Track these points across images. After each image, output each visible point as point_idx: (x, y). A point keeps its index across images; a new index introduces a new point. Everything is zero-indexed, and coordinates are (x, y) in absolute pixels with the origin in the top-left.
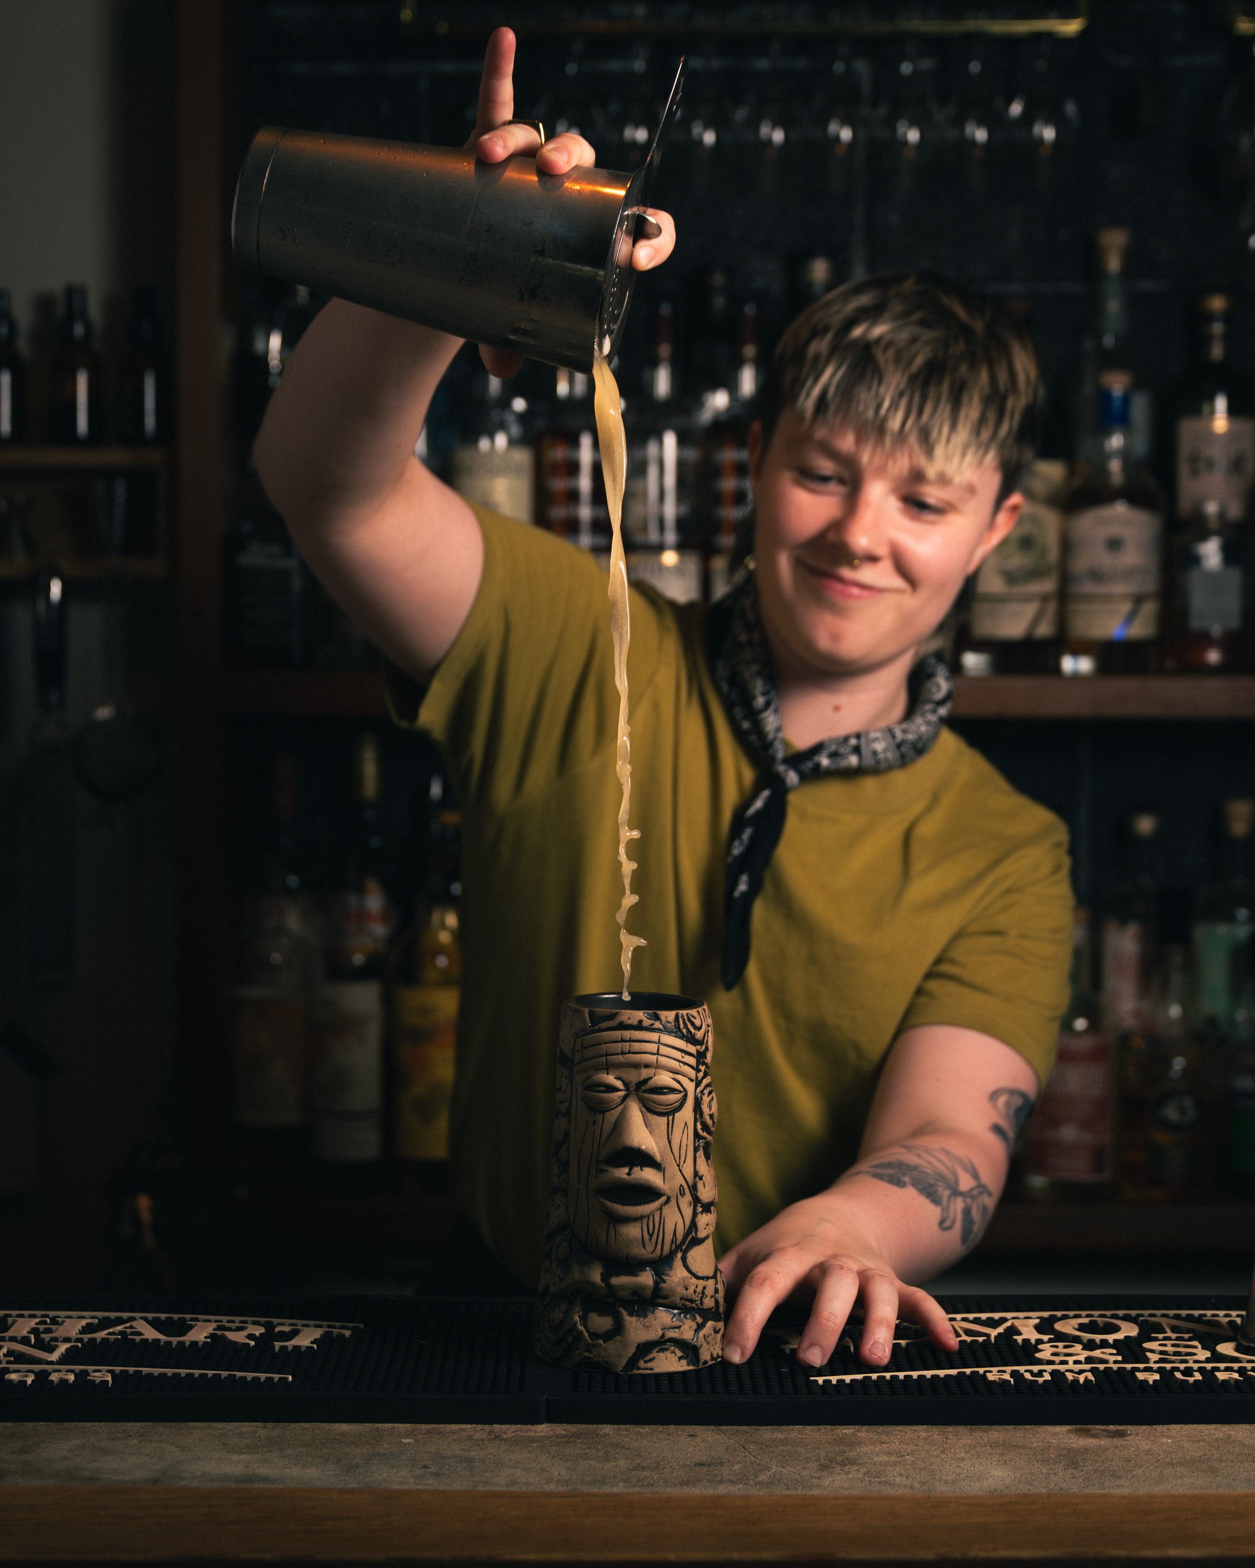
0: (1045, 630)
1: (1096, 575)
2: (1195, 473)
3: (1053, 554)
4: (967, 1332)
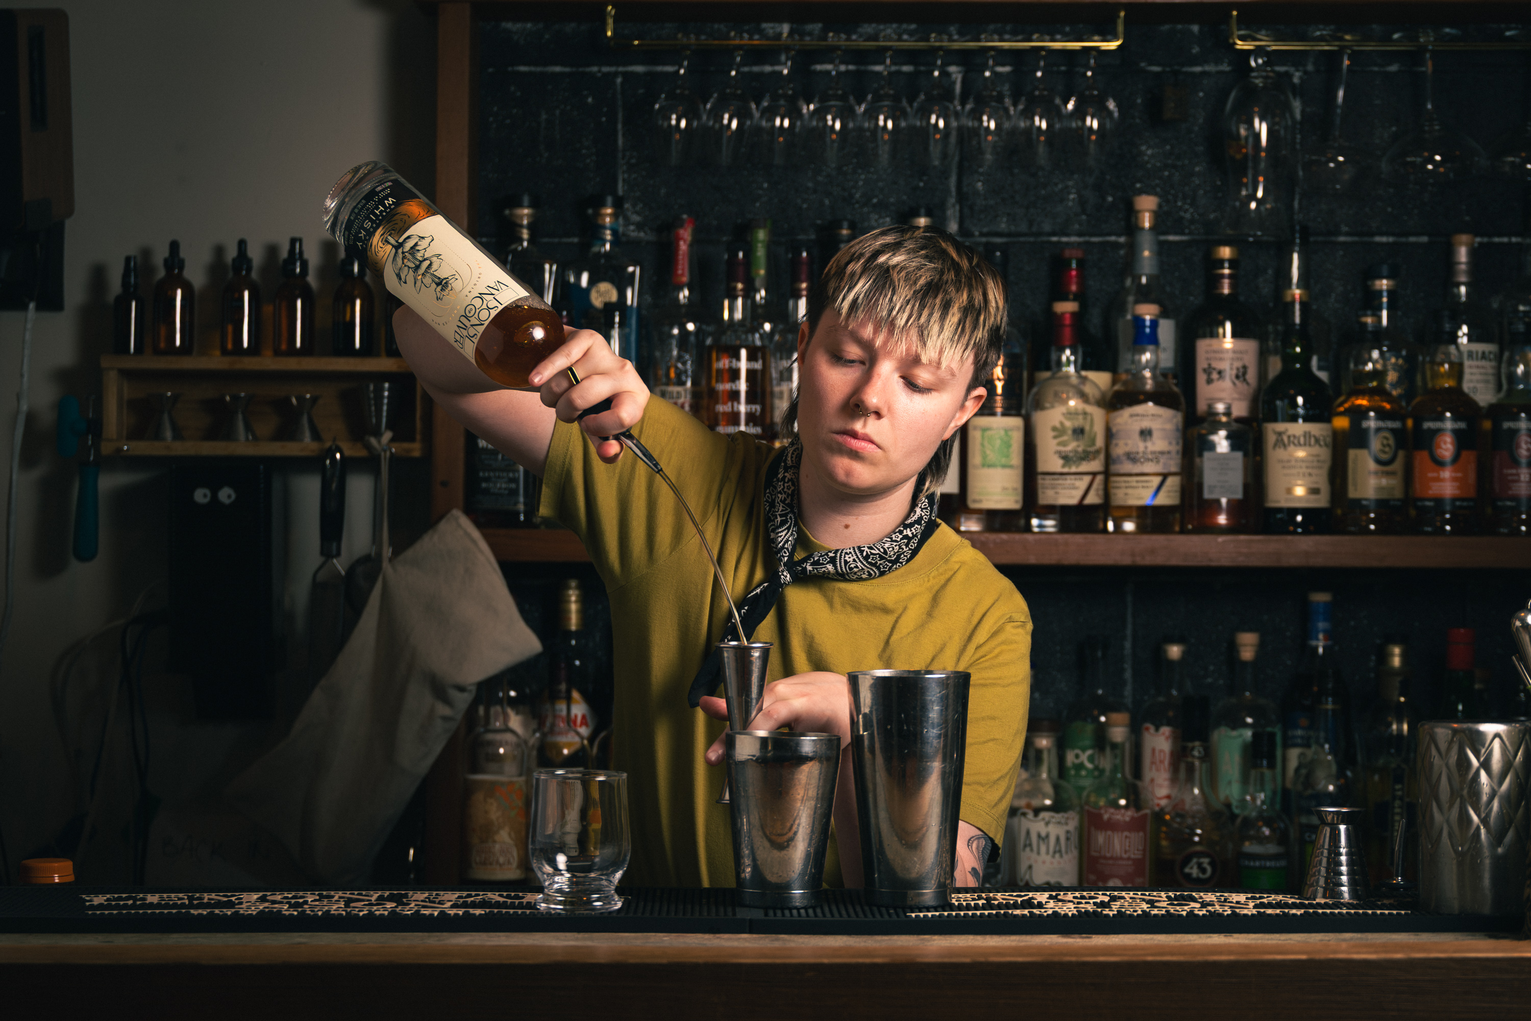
0: (1093, 499)
1: (1132, 457)
2: (1209, 381)
3: (1100, 442)
4: (1003, 899)
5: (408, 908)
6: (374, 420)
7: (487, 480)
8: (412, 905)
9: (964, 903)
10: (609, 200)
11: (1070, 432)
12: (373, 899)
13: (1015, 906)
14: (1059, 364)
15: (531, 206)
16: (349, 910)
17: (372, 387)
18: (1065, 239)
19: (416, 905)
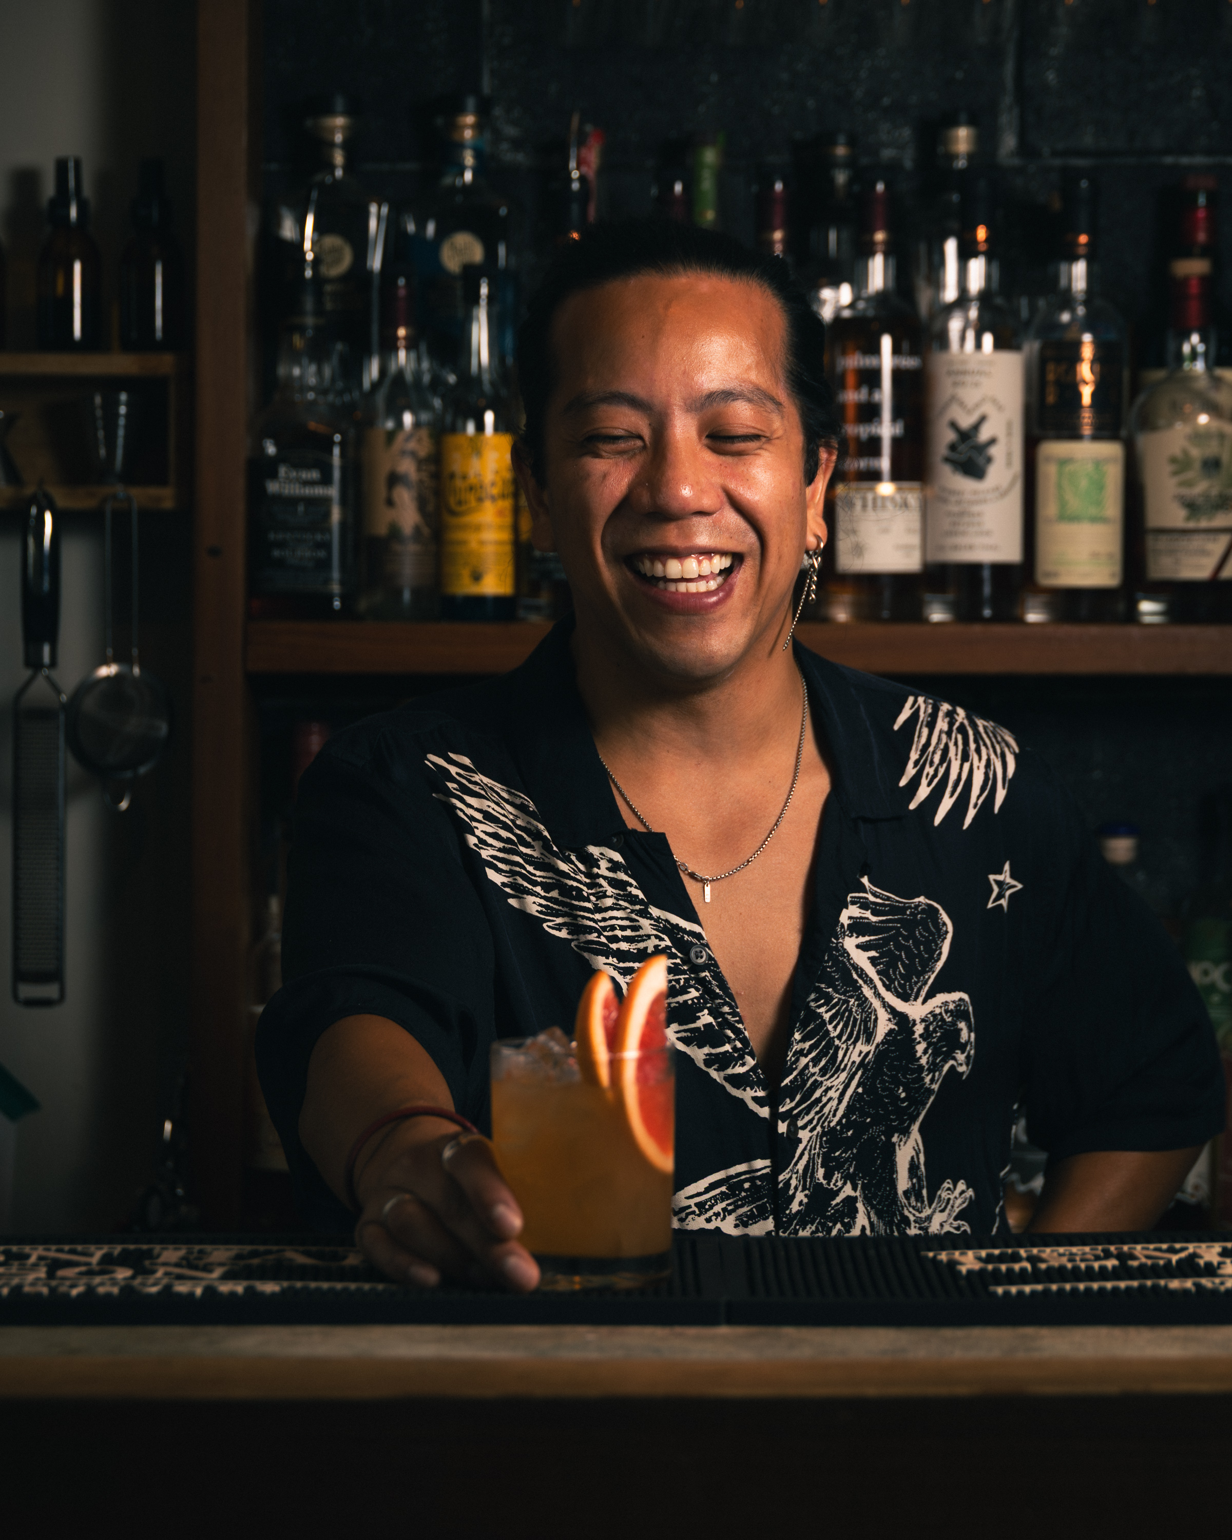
4: (1148, 1257)
5: (151, 1280)
6: (103, 452)
7: (282, 545)
8: (160, 1273)
9: (1083, 1266)
10: (471, 102)
11: (1197, 465)
12: (95, 1260)
13: (1169, 1271)
14: (1179, 358)
15: (347, 113)
16: (54, 1283)
17: (98, 400)
18: (1185, 160)
19: (167, 1274)
